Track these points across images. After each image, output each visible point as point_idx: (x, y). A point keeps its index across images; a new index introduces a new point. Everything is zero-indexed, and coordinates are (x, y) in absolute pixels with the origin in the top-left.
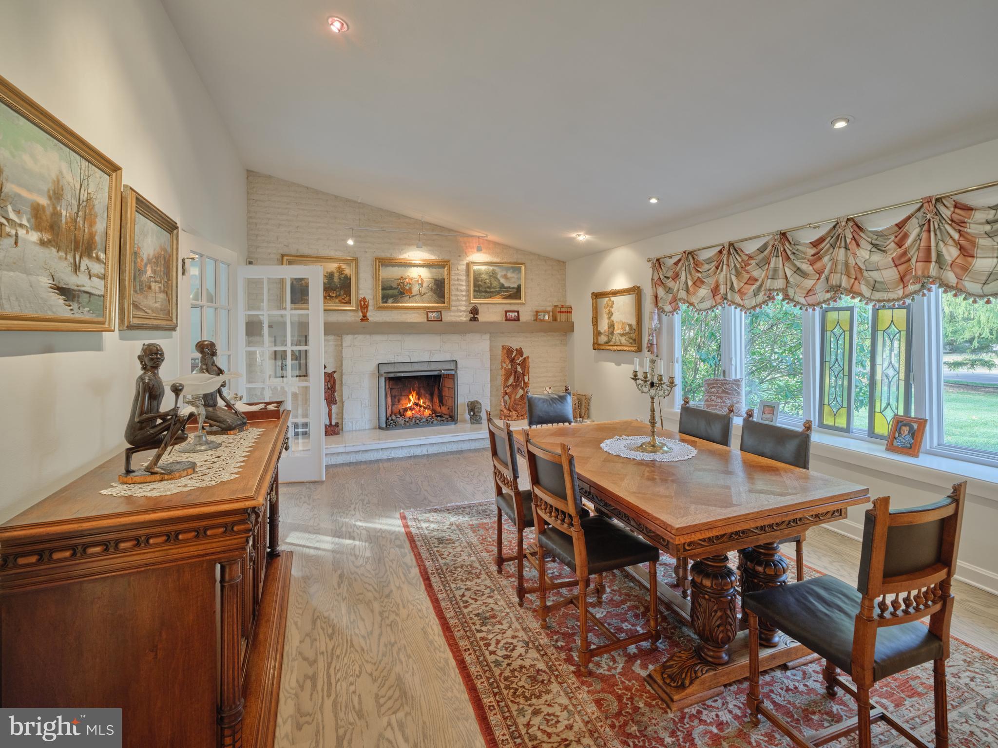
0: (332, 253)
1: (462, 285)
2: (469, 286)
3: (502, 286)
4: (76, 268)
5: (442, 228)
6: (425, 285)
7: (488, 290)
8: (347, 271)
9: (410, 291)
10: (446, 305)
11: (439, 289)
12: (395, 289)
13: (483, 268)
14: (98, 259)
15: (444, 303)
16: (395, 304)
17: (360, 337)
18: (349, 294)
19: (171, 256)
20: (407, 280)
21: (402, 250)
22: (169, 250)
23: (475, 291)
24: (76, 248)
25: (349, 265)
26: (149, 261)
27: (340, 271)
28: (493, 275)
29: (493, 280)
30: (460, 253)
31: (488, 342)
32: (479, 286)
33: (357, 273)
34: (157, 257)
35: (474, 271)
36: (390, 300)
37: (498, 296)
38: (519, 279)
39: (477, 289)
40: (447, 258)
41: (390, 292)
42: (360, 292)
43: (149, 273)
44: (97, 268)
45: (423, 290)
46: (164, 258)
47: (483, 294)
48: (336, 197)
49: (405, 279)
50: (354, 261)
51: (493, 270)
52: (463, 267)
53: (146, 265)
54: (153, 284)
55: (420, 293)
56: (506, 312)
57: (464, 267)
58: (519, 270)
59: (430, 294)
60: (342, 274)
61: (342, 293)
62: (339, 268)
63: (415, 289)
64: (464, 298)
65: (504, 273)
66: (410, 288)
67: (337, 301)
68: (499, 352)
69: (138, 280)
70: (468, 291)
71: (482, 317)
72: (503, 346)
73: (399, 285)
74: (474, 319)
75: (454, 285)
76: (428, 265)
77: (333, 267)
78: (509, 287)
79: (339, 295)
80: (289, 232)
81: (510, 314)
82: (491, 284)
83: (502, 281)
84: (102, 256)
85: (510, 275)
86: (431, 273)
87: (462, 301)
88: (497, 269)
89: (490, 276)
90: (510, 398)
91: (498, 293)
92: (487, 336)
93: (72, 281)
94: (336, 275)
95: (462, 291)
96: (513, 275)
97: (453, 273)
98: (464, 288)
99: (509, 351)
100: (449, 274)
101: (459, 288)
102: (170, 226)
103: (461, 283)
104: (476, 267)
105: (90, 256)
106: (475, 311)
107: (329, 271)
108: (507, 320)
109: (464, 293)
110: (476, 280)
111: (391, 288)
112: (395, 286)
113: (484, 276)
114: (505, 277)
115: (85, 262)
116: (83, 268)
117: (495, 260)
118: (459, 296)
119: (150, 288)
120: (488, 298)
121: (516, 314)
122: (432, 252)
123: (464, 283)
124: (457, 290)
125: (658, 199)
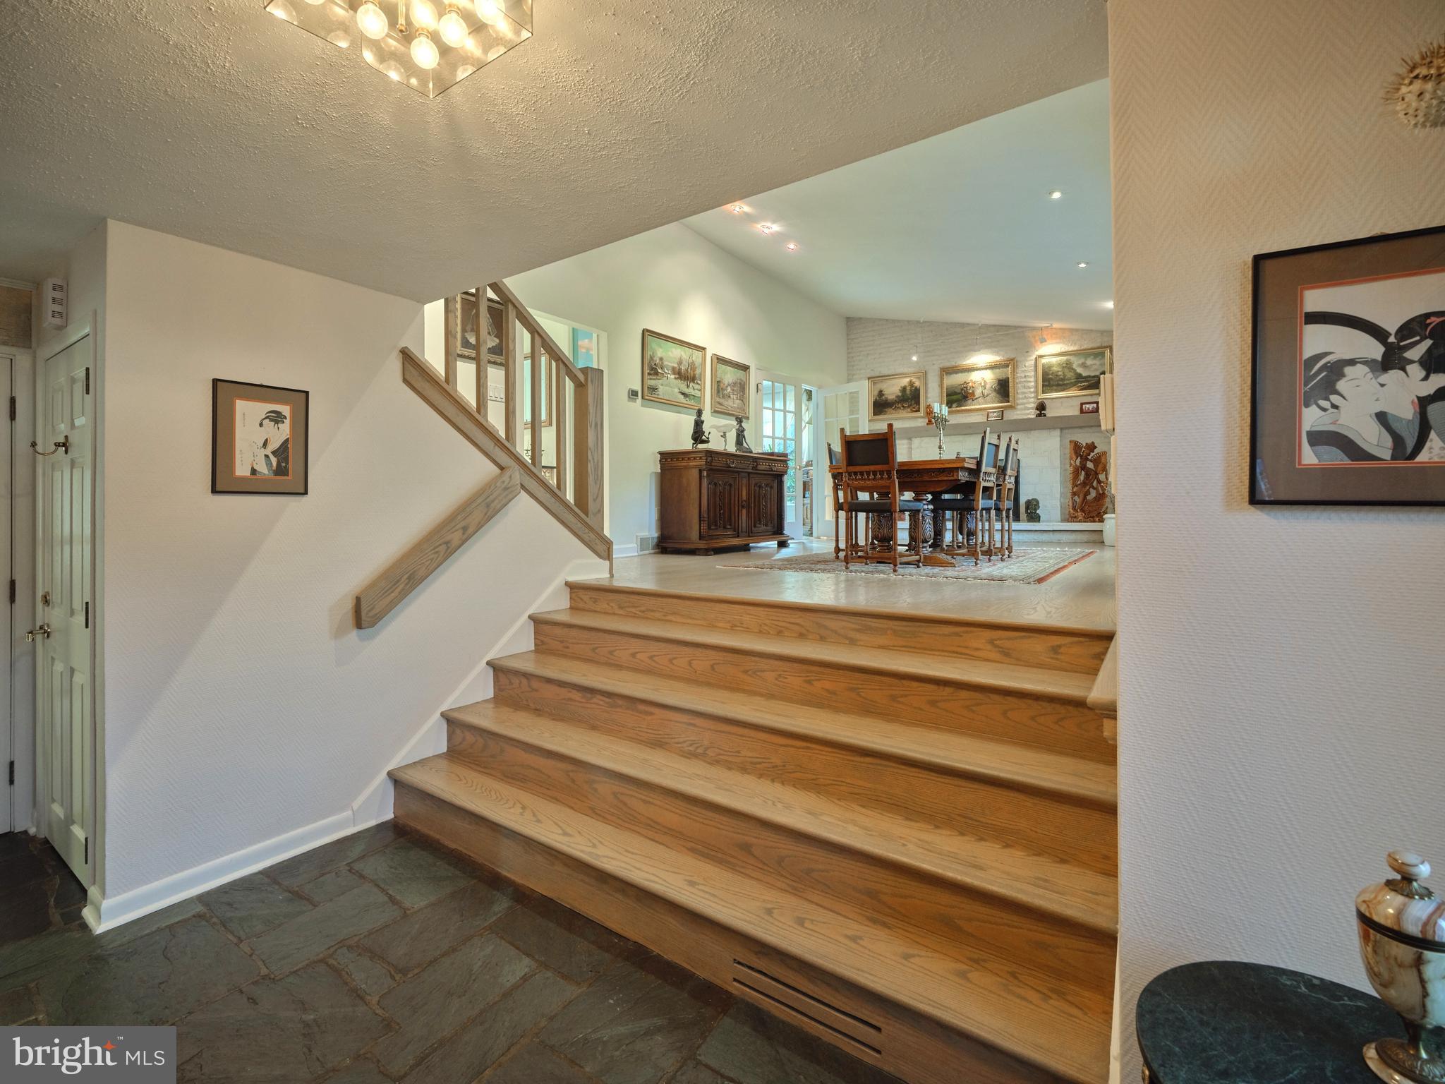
0: (906, 370)
1: (1030, 382)
2: (1036, 381)
3: (1079, 376)
4: (688, 387)
5: (1008, 327)
6: (988, 386)
7: (1061, 383)
8: (917, 384)
9: (973, 394)
10: (1010, 404)
11: (1003, 389)
12: (959, 393)
13: (1054, 360)
14: (697, 383)
15: (1009, 402)
16: (958, 408)
17: (926, 439)
18: (918, 403)
19: (745, 384)
20: (970, 384)
21: (966, 356)
22: (745, 380)
23: (1043, 386)
24: (688, 379)
25: (919, 378)
26: (729, 385)
27: (911, 384)
28: (1068, 365)
29: (1066, 370)
30: (1027, 348)
31: (1059, 439)
32: (1049, 380)
33: (926, 384)
34: (735, 384)
35: (1043, 366)
36: (954, 405)
37: (1074, 388)
38: (1103, 365)
39: (1046, 383)
40: (1012, 356)
41: (955, 397)
42: (929, 400)
43: (729, 389)
44: (697, 387)
45: (986, 392)
46: (740, 384)
47: (1055, 388)
48: (908, 321)
49: (969, 383)
50: (924, 375)
51: (1067, 360)
52: (1030, 362)
53: (727, 387)
54: (731, 396)
55: (983, 395)
56: (1082, 404)
57: (1033, 362)
58: (1103, 355)
59: (994, 394)
60: (913, 386)
61: (913, 402)
62: (911, 381)
63: (978, 392)
64: (1033, 395)
65: (1082, 360)
66: (973, 391)
67: (909, 410)
68: (1068, 449)
69: (721, 393)
70: (1036, 387)
71: (1050, 413)
72: (1070, 442)
73: (962, 389)
74: (1039, 415)
75: (1020, 382)
76: (992, 367)
77: (905, 382)
78: (1089, 376)
79: (911, 405)
80: (874, 359)
81: (1087, 406)
82: (1065, 376)
83: (1079, 370)
84: (699, 382)
85: (1089, 362)
86: (994, 373)
87: (1031, 398)
88: (1072, 358)
89: (1063, 367)
90: (1079, 497)
91: (1074, 384)
92: (1057, 432)
93: (686, 391)
94: (908, 388)
95: (1030, 388)
96: (1094, 362)
97: (1019, 370)
98: (1033, 384)
99: (1076, 447)
100: (1014, 371)
101: (1027, 384)
102: (745, 368)
103: (1029, 379)
104: (1044, 361)
105: (694, 382)
106: (1041, 407)
107: (903, 385)
108: (1082, 411)
109: (1032, 390)
110: (1045, 374)
111: (955, 393)
112: (959, 391)
113: (1055, 369)
114: (1084, 365)
115: (692, 384)
116: (691, 386)
117: (1072, 348)
118: (1026, 393)
119: (729, 397)
120: (1060, 391)
121: (1095, 405)
122: (997, 353)
123: (1032, 379)
124: (1024, 387)
125: (1087, 263)
